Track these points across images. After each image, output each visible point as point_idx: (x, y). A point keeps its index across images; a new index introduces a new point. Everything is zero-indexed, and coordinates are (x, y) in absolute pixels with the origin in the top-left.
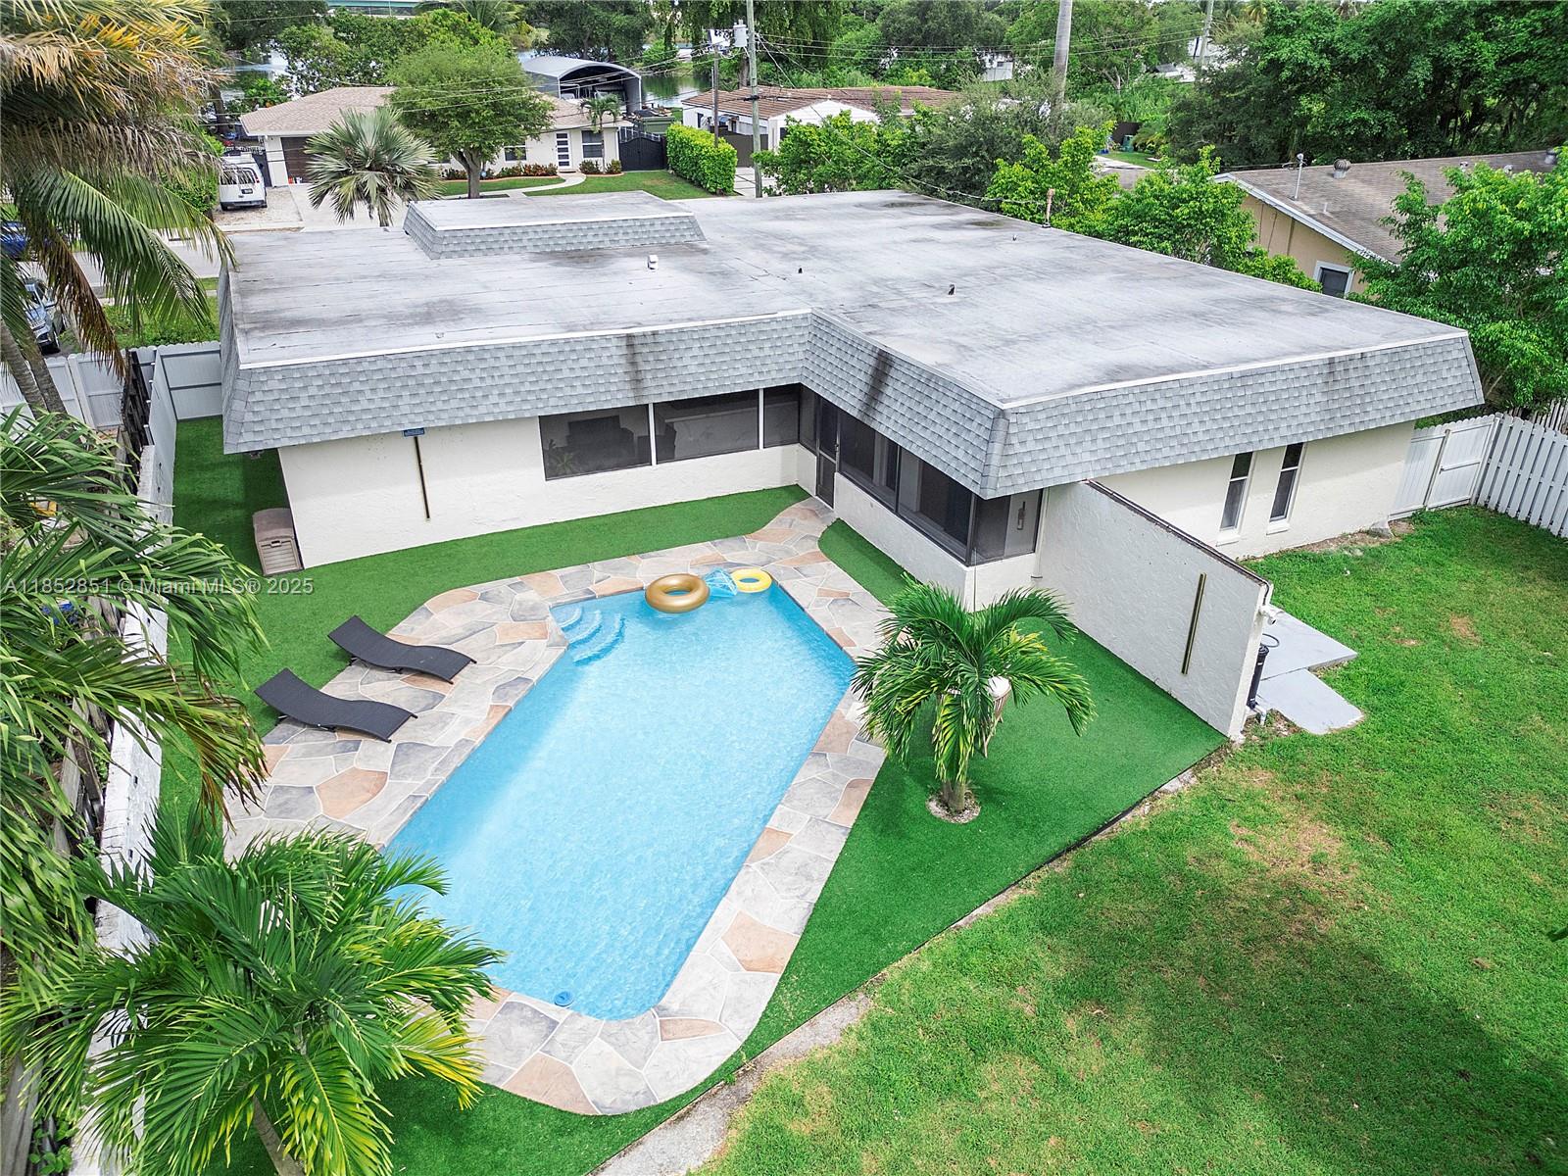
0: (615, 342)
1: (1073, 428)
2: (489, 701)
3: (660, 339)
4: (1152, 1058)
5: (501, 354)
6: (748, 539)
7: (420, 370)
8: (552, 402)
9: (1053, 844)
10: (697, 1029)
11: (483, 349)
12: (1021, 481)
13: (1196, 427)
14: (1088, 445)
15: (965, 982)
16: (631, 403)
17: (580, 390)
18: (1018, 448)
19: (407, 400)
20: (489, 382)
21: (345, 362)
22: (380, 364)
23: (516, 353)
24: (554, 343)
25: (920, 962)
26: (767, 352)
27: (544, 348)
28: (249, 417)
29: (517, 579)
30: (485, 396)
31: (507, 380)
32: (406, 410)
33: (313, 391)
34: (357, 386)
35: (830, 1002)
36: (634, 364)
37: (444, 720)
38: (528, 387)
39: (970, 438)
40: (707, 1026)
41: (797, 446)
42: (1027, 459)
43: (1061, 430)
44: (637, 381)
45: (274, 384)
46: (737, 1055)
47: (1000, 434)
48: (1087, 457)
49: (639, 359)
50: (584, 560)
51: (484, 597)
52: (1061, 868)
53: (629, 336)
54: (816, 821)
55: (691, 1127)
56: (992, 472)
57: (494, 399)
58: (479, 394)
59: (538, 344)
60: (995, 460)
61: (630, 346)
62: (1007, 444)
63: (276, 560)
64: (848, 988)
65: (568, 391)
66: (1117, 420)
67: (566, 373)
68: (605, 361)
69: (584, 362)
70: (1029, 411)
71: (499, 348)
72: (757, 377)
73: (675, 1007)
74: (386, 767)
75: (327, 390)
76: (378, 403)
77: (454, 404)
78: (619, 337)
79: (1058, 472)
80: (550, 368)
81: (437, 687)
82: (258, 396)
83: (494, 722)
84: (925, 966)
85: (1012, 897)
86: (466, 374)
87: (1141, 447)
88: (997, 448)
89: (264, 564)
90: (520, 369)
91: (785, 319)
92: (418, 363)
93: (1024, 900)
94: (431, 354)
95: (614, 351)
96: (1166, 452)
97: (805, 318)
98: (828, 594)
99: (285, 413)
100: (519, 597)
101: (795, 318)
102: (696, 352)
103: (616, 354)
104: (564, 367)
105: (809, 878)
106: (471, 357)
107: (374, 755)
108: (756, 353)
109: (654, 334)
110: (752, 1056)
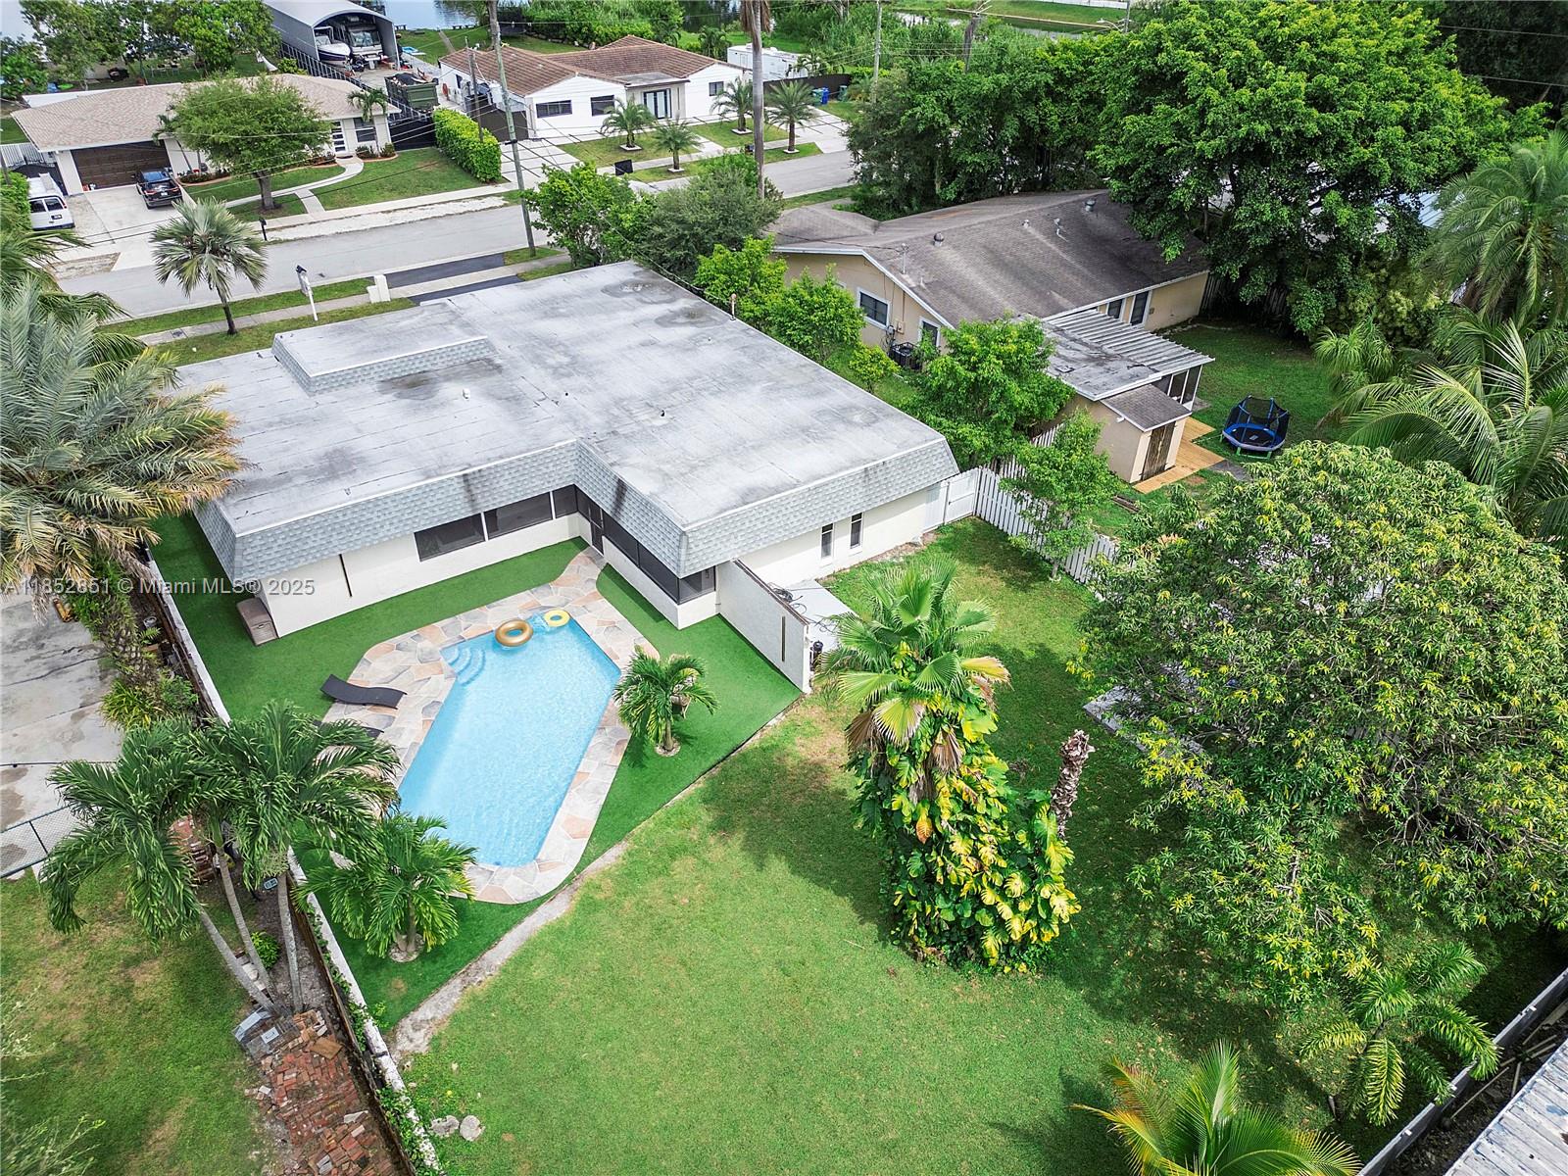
0: (456, 480)
1: (724, 533)
2: (421, 718)
3: (483, 473)
4: (743, 850)
5: (388, 500)
6: (552, 585)
7: (341, 518)
8: (422, 523)
9: (712, 760)
10: (553, 866)
11: (377, 499)
12: (698, 565)
13: (792, 519)
14: (733, 540)
15: (669, 830)
16: (471, 515)
17: (438, 513)
18: (695, 549)
19: (335, 537)
20: (383, 518)
21: (297, 522)
22: (317, 519)
23: (397, 498)
24: (419, 488)
25: (650, 824)
26: (551, 469)
27: (414, 492)
28: (245, 563)
29: (415, 632)
30: (382, 527)
31: (394, 514)
32: (336, 543)
33: (280, 542)
34: (305, 535)
35: (610, 847)
36: (469, 491)
37: (399, 732)
38: (406, 516)
39: (670, 543)
40: (560, 864)
41: (577, 514)
42: (701, 553)
43: (717, 535)
44: (472, 501)
45: (257, 542)
46: (572, 873)
47: (684, 544)
48: (733, 547)
49: (472, 487)
50: (453, 614)
51: (398, 648)
52: (715, 771)
53: (465, 475)
54: (602, 764)
55: (556, 902)
56: (682, 564)
57: (387, 527)
58: (378, 526)
59: (410, 491)
60: (683, 558)
61: (466, 481)
62: (688, 548)
63: (262, 636)
64: (619, 840)
65: (431, 514)
66: (747, 525)
67: (429, 504)
68: (451, 493)
69: (439, 496)
70: (699, 529)
71: (386, 497)
72: (547, 485)
73: (543, 858)
75: (288, 540)
76: (319, 542)
77: (363, 534)
78: (458, 477)
79: (718, 557)
80: (419, 503)
81: (390, 712)
82: (249, 551)
83: (427, 730)
84: (652, 826)
85: (692, 788)
86: (369, 516)
87: (763, 536)
88: (683, 551)
89: (255, 639)
90: (401, 507)
91: (560, 448)
92: (340, 515)
93: (696, 790)
94: (346, 508)
95: (456, 485)
96: (777, 535)
97: (573, 445)
99: (266, 558)
100: (419, 645)
101: (566, 445)
102: (506, 477)
103: (458, 487)
104: (426, 501)
105: (599, 793)
106: (370, 505)
108: (545, 470)
109: (480, 471)
110: (578, 873)
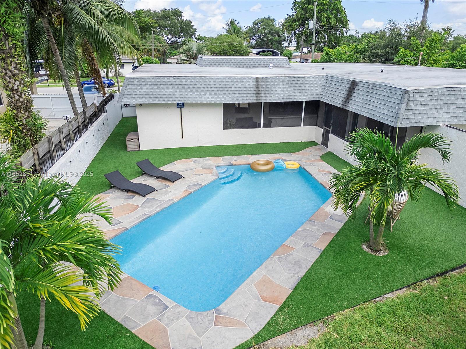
0: (252, 79)
2: (185, 189)
3: (268, 80)
5: (211, 80)
6: (292, 154)
7: (184, 83)
8: (227, 98)
10: (233, 323)
11: (206, 78)
16: (255, 102)
17: (237, 95)
18: (413, 107)
19: (178, 92)
20: (206, 89)
21: (159, 77)
22: (171, 80)
23: (217, 80)
24: (230, 78)
25: (353, 314)
26: (307, 88)
27: (227, 80)
28: (126, 93)
29: (208, 158)
30: (205, 94)
31: (213, 89)
32: (177, 96)
33: (148, 86)
34: (162, 86)
35: (303, 325)
36: (257, 88)
37: (166, 193)
38: (219, 92)
39: (391, 104)
40: (238, 323)
41: (316, 127)
42: (417, 112)
44: (258, 94)
45: (135, 83)
46: (250, 341)
47: (405, 101)
48: (445, 115)
49: (260, 86)
50: (232, 155)
51: (194, 162)
53: (257, 78)
56: (400, 116)
57: (207, 95)
58: (203, 93)
59: (225, 78)
61: (257, 81)
62: (408, 105)
63: (131, 146)
64: (315, 320)
65: (233, 95)
67: (233, 89)
68: (247, 86)
69: (240, 86)
70: (419, 92)
71: (211, 78)
72: (303, 96)
73: (225, 311)
74: (140, 204)
75: (152, 86)
76: (168, 93)
77: (194, 96)
80: (228, 86)
81: (169, 183)
82: (130, 86)
83: (184, 195)
85: (407, 292)
86: (199, 86)
89: (128, 147)
90: (218, 86)
91: (316, 77)
92: (183, 80)
93: (413, 294)
95: (251, 82)
97: (323, 77)
98: (323, 171)
99: (138, 93)
100: (206, 162)
101: (319, 76)
102: (281, 86)
103: (252, 84)
104: (233, 87)
105: (300, 267)
106: (201, 80)
107: (138, 200)
108: (303, 88)
109: (266, 78)
110: (258, 343)
